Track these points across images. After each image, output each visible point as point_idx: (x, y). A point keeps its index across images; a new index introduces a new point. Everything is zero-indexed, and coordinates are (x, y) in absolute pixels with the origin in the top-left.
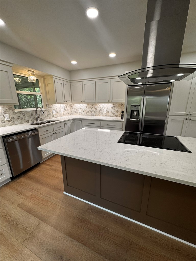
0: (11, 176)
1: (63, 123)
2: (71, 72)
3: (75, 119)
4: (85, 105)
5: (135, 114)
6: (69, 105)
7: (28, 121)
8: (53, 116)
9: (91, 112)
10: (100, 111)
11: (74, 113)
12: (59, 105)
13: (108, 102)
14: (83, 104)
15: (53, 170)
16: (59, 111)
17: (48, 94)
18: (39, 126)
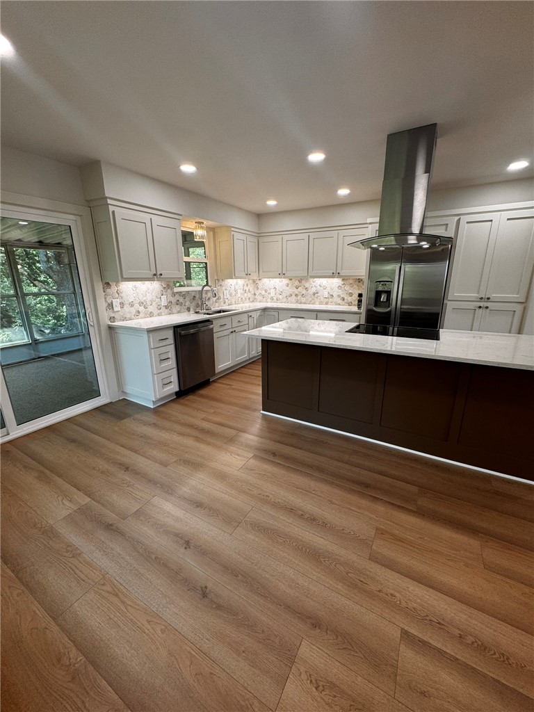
0: (177, 389)
1: (246, 315)
2: (260, 217)
3: (265, 310)
4: (285, 281)
5: (383, 298)
6: (251, 281)
7: (189, 309)
8: (225, 303)
9: (296, 295)
10: (314, 294)
11: (261, 298)
12: (235, 281)
13: (333, 276)
14: (280, 280)
15: (234, 389)
16: (234, 293)
17: (218, 262)
18: (222, 314)
